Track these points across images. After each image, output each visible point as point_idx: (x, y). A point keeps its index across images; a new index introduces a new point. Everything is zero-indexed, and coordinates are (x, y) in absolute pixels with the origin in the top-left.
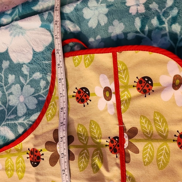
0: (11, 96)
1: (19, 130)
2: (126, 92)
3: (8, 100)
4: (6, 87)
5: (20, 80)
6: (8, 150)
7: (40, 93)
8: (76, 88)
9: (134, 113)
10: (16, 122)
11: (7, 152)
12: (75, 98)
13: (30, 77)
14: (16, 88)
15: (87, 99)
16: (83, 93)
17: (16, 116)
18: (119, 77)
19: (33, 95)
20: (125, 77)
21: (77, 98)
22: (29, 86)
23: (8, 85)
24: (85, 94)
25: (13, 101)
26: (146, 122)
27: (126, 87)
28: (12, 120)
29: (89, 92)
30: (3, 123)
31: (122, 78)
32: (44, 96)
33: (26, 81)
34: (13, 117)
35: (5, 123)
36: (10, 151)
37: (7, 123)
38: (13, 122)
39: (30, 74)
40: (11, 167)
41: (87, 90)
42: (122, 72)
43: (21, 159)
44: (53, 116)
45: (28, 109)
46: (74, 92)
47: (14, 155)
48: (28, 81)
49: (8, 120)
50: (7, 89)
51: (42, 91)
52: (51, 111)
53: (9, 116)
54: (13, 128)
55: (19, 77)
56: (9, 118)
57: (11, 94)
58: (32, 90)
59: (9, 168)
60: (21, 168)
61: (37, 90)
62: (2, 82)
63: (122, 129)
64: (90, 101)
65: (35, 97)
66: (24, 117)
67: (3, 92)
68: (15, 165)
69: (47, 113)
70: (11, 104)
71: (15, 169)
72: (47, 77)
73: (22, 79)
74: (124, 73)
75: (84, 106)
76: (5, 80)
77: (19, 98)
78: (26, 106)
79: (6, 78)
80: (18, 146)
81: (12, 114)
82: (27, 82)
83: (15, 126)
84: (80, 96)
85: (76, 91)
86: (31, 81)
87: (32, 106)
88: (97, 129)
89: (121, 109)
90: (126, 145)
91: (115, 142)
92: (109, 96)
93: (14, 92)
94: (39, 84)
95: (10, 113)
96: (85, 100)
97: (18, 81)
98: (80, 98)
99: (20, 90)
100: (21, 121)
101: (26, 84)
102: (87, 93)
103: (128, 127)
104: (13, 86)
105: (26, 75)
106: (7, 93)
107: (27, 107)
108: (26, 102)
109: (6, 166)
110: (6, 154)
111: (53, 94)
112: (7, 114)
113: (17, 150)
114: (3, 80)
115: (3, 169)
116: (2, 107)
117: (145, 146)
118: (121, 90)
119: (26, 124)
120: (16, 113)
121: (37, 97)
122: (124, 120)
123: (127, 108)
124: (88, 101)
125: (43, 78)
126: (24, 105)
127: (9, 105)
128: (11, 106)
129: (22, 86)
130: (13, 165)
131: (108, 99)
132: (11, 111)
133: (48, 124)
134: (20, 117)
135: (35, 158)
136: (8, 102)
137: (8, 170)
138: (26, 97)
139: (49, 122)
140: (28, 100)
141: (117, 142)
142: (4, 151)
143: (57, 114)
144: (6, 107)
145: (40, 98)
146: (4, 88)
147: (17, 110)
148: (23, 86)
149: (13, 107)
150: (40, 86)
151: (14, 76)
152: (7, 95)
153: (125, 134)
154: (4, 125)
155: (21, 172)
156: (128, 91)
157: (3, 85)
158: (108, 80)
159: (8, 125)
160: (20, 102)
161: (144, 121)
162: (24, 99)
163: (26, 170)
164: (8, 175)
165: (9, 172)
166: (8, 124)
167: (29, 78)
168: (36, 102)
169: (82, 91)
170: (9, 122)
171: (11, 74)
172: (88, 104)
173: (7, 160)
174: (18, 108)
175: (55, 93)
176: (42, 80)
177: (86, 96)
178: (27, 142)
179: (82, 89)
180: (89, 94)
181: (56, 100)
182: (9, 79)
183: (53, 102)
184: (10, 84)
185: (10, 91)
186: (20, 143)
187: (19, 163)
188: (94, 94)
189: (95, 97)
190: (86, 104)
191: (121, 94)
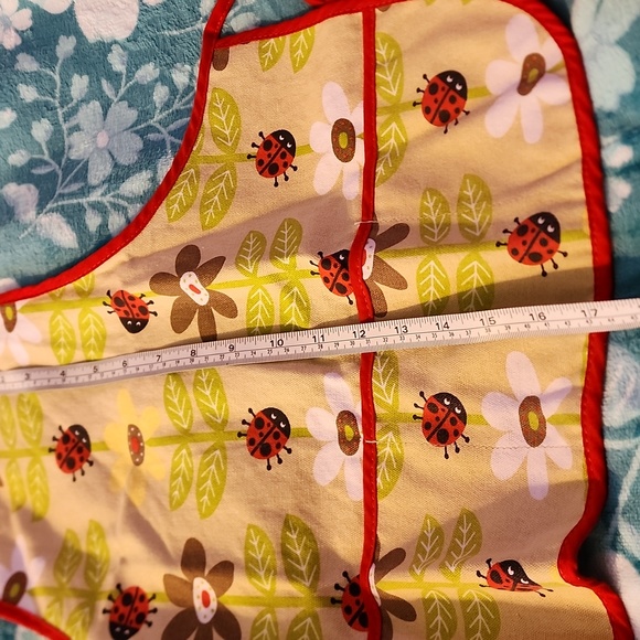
0: (75, 134)
1: (88, 222)
2: (394, 126)
3: (66, 147)
4: (65, 109)
5: (100, 88)
7: (151, 122)
8: (261, 134)
10: (83, 201)
11: (53, 298)
12: (253, 162)
13: (129, 78)
14: (89, 113)
15: (286, 165)
16: (276, 146)
17: (83, 184)
18: (377, 80)
19: (132, 127)
20: (394, 80)
21: (260, 163)
22: (125, 103)
23: (70, 106)
24: (283, 149)
25: (79, 147)
26: (435, 206)
27: (396, 109)
28: (72, 195)
29: (293, 143)
30: (49, 206)
31: (386, 84)
32: (163, 129)
33: (117, 90)
34: (75, 187)
35: (55, 205)
36: (62, 294)
37: (60, 203)
38: (75, 201)
39: (128, 71)
42: (387, 65)
44: (185, 209)
45: (116, 165)
46: (253, 145)
47: (70, 305)
48: (122, 91)
49: (62, 196)
50: (67, 117)
51: (157, 117)
52: (181, 194)
53: (66, 186)
54: (74, 217)
55: (99, 80)
56: (66, 191)
57: (77, 128)
58: (133, 115)
61: (144, 115)
62: (54, 97)
64: (295, 168)
65: (137, 131)
66: (106, 186)
67: (55, 123)
69: (171, 197)
70: (74, 155)
72: (174, 76)
73: (105, 85)
74: (390, 68)
75: (276, 185)
76: (61, 92)
77: (95, 137)
78: (112, 157)
79: (66, 84)
80: (84, 283)
81: (75, 180)
82: (120, 95)
83: (80, 210)
84: (269, 155)
86: (130, 90)
92: (347, 148)
93: (84, 124)
94: (151, 95)
95: (68, 178)
96: (281, 168)
97: (95, 93)
98: (267, 161)
99: (99, 117)
100: (95, 197)
101: (116, 100)
102: (289, 146)
104: (84, 106)
105: (118, 75)
106: (65, 127)
108: (113, 148)
111: (194, 148)
112: (62, 182)
113: (80, 293)
114: (57, 91)
115: (43, 343)
116: (50, 164)
120: (85, 178)
122: (379, 205)
125: (164, 79)
126: (108, 156)
127: (68, 159)
128: (73, 161)
129: (106, 106)
131: (345, 155)
132: (73, 174)
133: (170, 228)
134: (94, 187)
136: (66, 151)
138: (115, 135)
139: (174, 224)
140: (120, 141)
142: (46, 292)
143: (197, 202)
144: (60, 165)
146: (60, 112)
147: (87, 170)
148: (109, 106)
149: (78, 162)
150: (152, 102)
151: (86, 78)
152: (66, 132)
154: (52, 210)
156: (398, 121)
157: (57, 105)
159: (62, 210)
160: (97, 148)
161: (431, 205)
162: (107, 139)
166: (63, 206)
167: (127, 82)
169: (274, 142)
170: (65, 202)
171: (77, 73)
172: (287, 178)
174: (90, 164)
175: (200, 146)
176: (159, 83)
178: (108, 273)
180: (293, 151)
182: (72, 88)
183: (192, 170)
184: (75, 101)
185: (73, 122)
189: (307, 157)
190: (281, 178)
191: (381, 133)
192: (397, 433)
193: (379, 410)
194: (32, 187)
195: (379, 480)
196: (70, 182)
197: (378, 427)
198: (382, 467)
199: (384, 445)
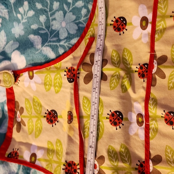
0: (54, 21)
1: (59, 51)
2: (163, 22)
3: (51, 25)
4: (51, 12)
5: (63, 7)
6: (48, 68)
7: (80, 20)
8: (115, 17)
9: (167, 42)
10: (58, 44)
11: (47, 69)
12: (112, 26)
13: (73, 5)
14: (59, 15)
15: (123, 28)
16: (120, 22)
17: (57, 38)
18: (158, 7)
19: (74, 21)
20: (164, 8)
21: (114, 27)
22: (71, 13)
23: (53, 11)
24: (122, 23)
25: (56, 26)
27: (164, 17)
28: (54, 42)
29: (126, 21)
30: (46, 44)
31: (161, 8)
32: (84, 24)
33: (69, 8)
34: (55, 39)
35: (48, 44)
36: (50, 69)
37: (50, 44)
38: (55, 44)
39: (73, 2)
40: (49, 82)
41: (124, 19)
42: (162, 2)
43: (59, 75)
45: (69, 34)
46: (112, 21)
47: (53, 72)
48: (71, 9)
49: (50, 41)
50: (52, 15)
51: (83, 19)
53: (51, 38)
54: (54, 49)
55: (63, 4)
56: (52, 40)
57: (55, 19)
58: (74, 17)
59: (48, 83)
60: (59, 83)
61: (78, 18)
62: (47, 8)
63: (153, 57)
64: (126, 30)
65: (76, 23)
66: (65, 40)
67: (47, 17)
68: (53, 81)
70: (54, 28)
71: (53, 84)
72: (89, 6)
73: (65, 6)
74: (163, 3)
75: (120, 34)
77: (61, 23)
79: (52, 4)
80: (57, 65)
81: (55, 36)
82: (70, 10)
83: (57, 47)
84: (118, 25)
85: (114, 20)
86: (73, 9)
87: (73, 32)
88: (129, 56)
89: (155, 37)
90: (154, 70)
91: (144, 68)
92: (145, 26)
93: (57, 18)
94: (81, 11)
95: (52, 36)
96: (122, 29)
97: (61, 8)
98: (117, 26)
99: (62, 17)
100: (62, 43)
101: (68, 12)
102: (124, 22)
103: (159, 54)
104: (57, 12)
105: (69, 3)
106: (51, 18)
107: (68, 31)
108: (68, 28)
109: (45, 81)
110: (46, 70)
111: (93, 21)
112: (50, 37)
113: (57, 68)
114: (49, 6)
115: (42, 84)
116: (46, 30)
117: (172, 72)
118: (158, 19)
119: (66, 46)
120: (58, 37)
121: (77, 24)
122: (156, 48)
123: (161, 37)
124: (124, 30)
125: (85, 7)
126: (66, 30)
127: (52, 29)
128: (54, 30)
129: (65, 13)
130: (51, 81)
131: (144, 28)
132: (54, 34)
134: (62, 40)
135: (72, 75)
136: (51, 26)
137: (47, 85)
138: (68, 23)
140: (70, 26)
141: (145, 68)
142: (44, 67)
144: (49, 31)
145: (81, 25)
146: (49, 13)
147: (59, 34)
148: (66, 13)
149: (55, 31)
150: (81, 14)
151: (58, 3)
152: (51, 20)
153: (155, 61)
154: (47, 46)
155: (58, 87)
156: (164, 21)
157: (48, 11)
158: (146, 10)
159: (50, 46)
160: (62, 27)
162: (65, 25)
163: (63, 85)
164: (46, 89)
165: (47, 87)
166: (51, 45)
167: (72, 7)
168: (77, 28)
169: (119, 20)
170: (52, 44)
171: (56, 1)
172: (124, 33)
173: (47, 75)
174: (60, 32)
175: (94, 21)
176: (84, 8)
177: (122, 25)
178: (66, 62)
179: (120, 18)
180: (126, 24)
181: (95, 27)
182: (54, 6)
183: (92, 29)
184: (54, 10)
185: (53, 17)
186: (59, 62)
187: (57, 79)
188: (131, 24)
189: (131, 26)
190: (122, 32)
191: (158, 24)
192: (156, 121)
193: (150, 114)
194: (39, 37)
195: (150, 135)
196: (53, 37)
197: (150, 119)
198: (151, 131)
199: (152, 124)
